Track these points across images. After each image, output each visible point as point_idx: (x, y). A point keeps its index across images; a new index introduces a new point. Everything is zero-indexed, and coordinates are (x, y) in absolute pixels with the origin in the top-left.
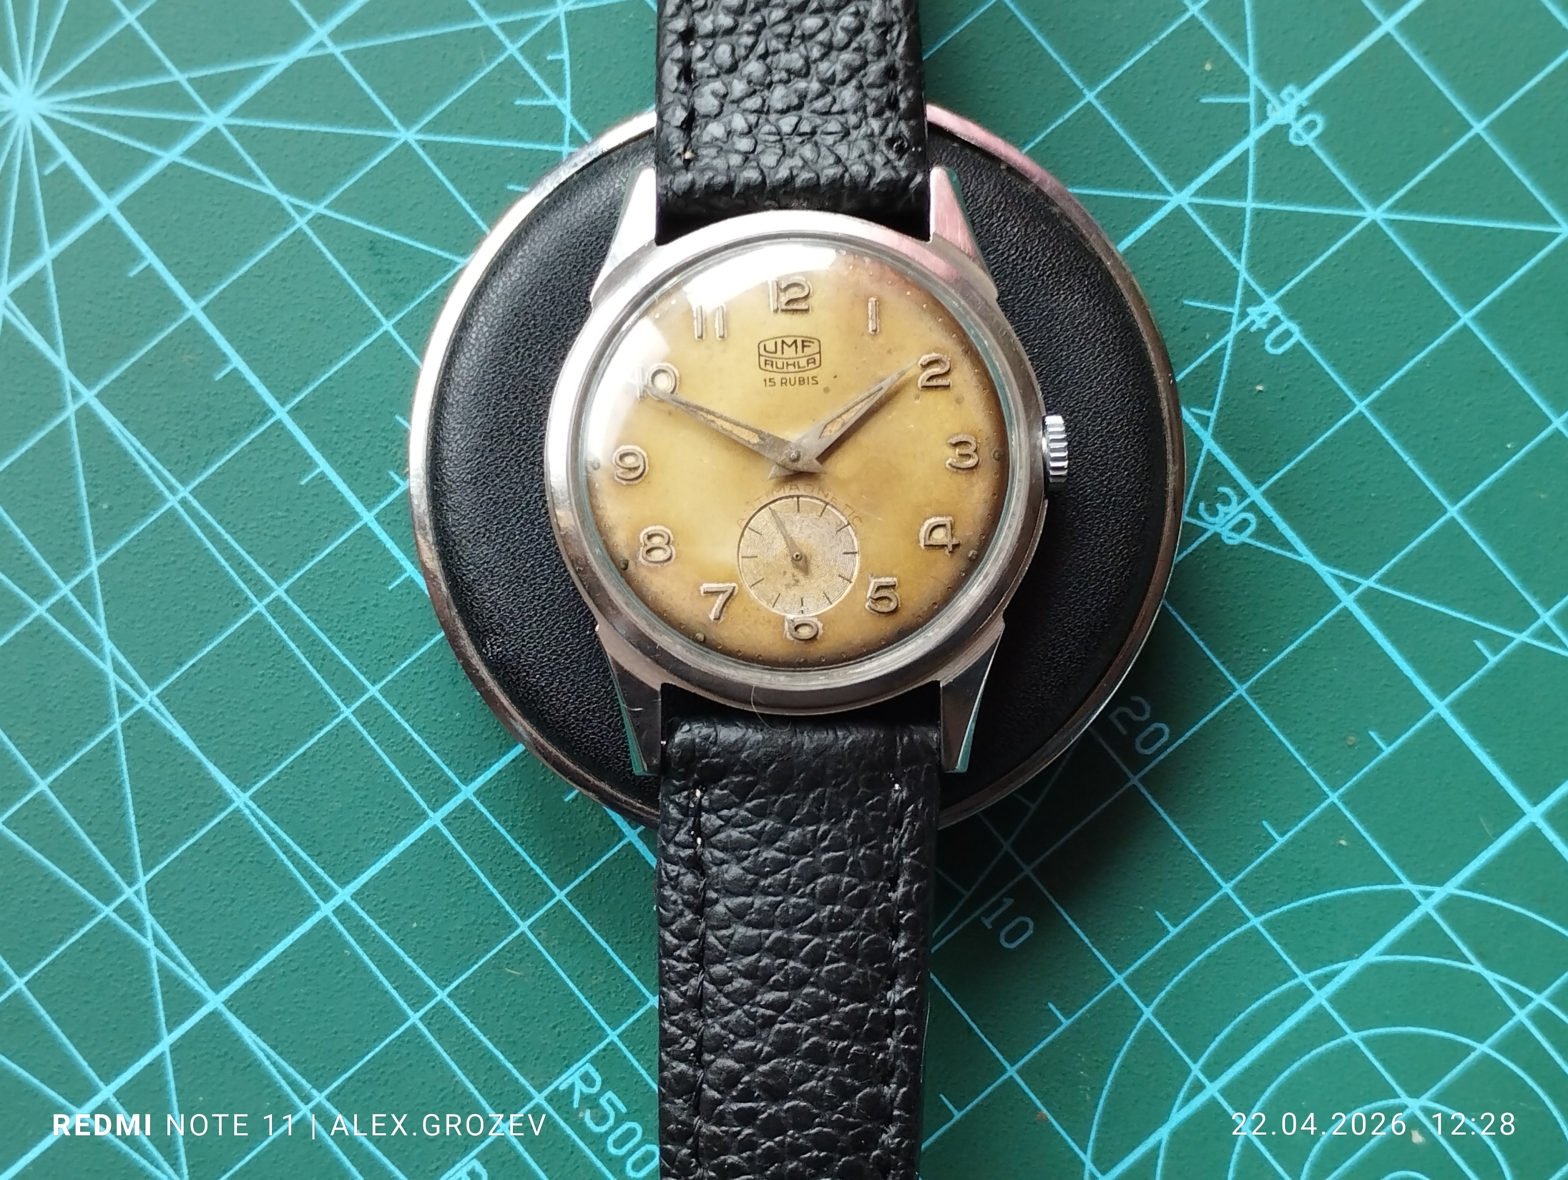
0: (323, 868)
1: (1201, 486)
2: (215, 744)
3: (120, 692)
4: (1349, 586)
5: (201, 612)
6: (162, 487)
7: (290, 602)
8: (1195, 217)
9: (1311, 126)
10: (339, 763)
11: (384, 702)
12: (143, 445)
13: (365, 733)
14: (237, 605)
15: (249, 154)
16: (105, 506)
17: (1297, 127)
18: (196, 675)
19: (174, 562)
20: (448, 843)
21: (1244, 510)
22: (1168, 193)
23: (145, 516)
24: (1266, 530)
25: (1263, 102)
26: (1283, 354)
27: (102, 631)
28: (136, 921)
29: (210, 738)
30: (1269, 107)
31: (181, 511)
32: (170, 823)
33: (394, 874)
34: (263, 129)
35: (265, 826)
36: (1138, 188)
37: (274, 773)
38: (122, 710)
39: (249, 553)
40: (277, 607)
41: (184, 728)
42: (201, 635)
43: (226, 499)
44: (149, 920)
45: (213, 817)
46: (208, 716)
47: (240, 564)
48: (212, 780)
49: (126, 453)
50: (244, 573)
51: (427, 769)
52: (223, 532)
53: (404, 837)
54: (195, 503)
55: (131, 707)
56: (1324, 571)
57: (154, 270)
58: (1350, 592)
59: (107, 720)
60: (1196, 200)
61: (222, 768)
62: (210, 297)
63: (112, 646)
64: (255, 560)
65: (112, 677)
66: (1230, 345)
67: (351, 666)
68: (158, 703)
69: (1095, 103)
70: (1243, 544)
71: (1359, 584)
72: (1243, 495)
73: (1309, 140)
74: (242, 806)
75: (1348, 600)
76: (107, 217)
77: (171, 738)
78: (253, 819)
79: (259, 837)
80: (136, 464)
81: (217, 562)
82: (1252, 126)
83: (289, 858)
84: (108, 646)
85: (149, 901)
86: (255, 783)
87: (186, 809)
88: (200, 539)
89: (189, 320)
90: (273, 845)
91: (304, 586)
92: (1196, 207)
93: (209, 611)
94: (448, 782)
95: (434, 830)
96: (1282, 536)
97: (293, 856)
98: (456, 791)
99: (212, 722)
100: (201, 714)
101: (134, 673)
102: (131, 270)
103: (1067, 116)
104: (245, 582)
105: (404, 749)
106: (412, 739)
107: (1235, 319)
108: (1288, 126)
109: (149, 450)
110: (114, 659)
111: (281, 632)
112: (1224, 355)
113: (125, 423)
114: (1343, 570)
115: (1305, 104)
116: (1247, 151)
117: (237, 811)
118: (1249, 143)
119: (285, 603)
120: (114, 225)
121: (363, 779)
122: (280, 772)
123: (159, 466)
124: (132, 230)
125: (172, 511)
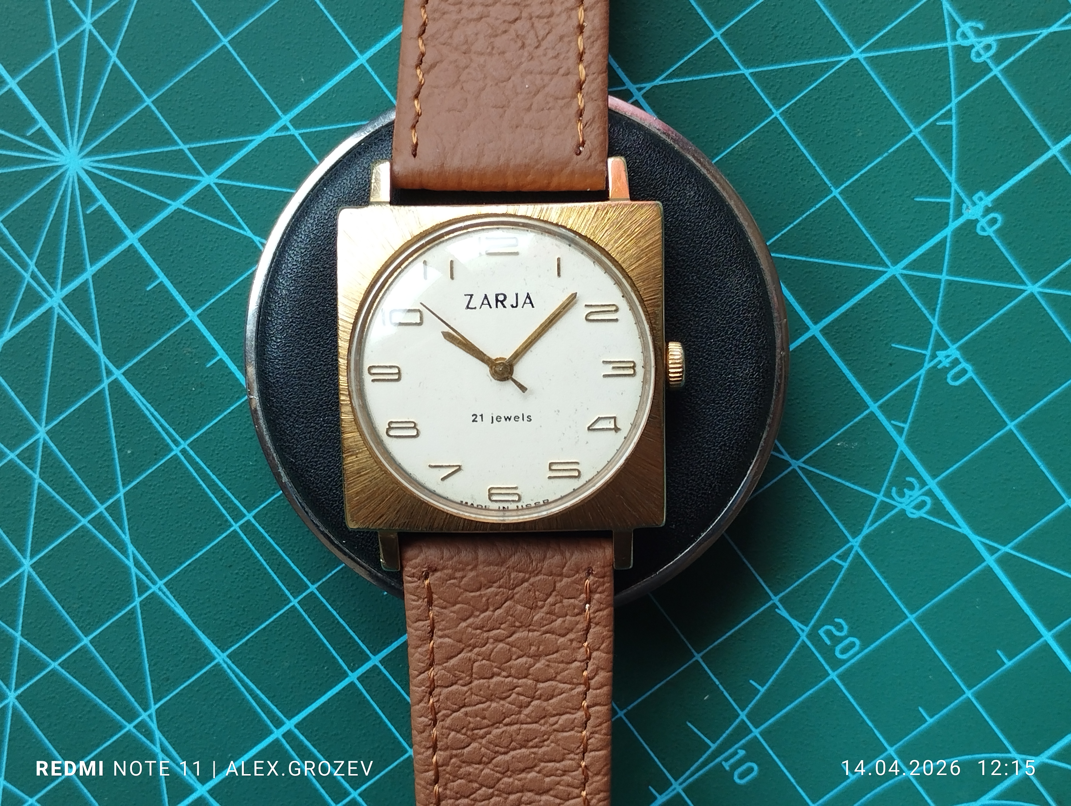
0: (276, 706)
1: (894, 477)
2: (203, 619)
3: (138, 580)
4: (992, 550)
5: (195, 528)
6: (169, 441)
7: (257, 525)
8: (904, 283)
9: (993, 221)
10: (289, 636)
11: (319, 596)
12: (156, 410)
13: (306, 616)
14: (220, 525)
15: (232, 206)
16: (129, 452)
17: (983, 222)
18: (190, 571)
19: (176, 493)
20: (361, 693)
21: (923, 494)
22: (887, 266)
23: (157, 460)
24: (938, 509)
25: (959, 202)
26: (959, 386)
27: (126, 538)
28: (149, 735)
29: (201, 615)
30: (964, 206)
31: (182, 458)
32: (172, 671)
33: (324, 712)
34: (243, 187)
35: (237, 676)
36: (865, 262)
37: (244, 640)
38: (140, 594)
39: (228, 489)
40: (247, 527)
41: (182, 607)
42: (196, 544)
43: (213, 451)
44: (158, 735)
45: (201, 668)
46: (199, 599)
47: (222, 496)
48: (202, 644)
49: (144, 416)
50: (226, 503)
51: (349, 643)
52: (211, 474)
53: (331, 688)
54: (192, 453)
55: (146, 591)
56: (976, 540)
57: (164, 285)
58: (992, 554)
59: (130, 599)
60: (905, 272)
61: (209, 636)
62: (204, 308)
63: (134, 549)
64: (233, 494)
65: (134, 570)
66: (922, 378)
67: (297, 570)
68: (165, 590)
69: (839, 197)
70: (921, 518)
71: (999, 550)
72: (923, 483)
73: (990, 232)
74: (221, 662)
75: (990, 560)
76: (131, 246)
77: (174, 613)
78: (229, 671)
79: (232, 683)
80: (151, 423)
81: (206, 494)
82: (951, 220)
83: (253, 698)
84: (131, 548)
85: (158, 722)
86: (231, 647)
87: (183, 662)
88: (195, 478)
89: (188, 323)
90: (243, 689)
91: (267, 514)
92: (905, 276)
93: (200, 528)
94: (363, 652)
95: (352, 684)
96: (948, 514)
97: (255, 697)
98: (368, 659)
99: (203, 604)
100: (194, 597)
101: (149, 568)
102: (148, 285)
103: (818, 206)
104: (225, 509)
105: (333, 628)
106: (339, 622)
107: (927, 358)
108: (977, 221)
109: (160, 414)
110: (135, 558)
111: (250, 545)
112: (918, 384)
113: (143, 394)
114: (988, 539)
115: (990, 206)
116: (946, 237)
117: (218, 665)
118: (948, 232)
119: (253, 525)
120: (136, 251)
121: (304, 648)
122: (248, 640)
123: (167, 426)
124: (149, 257)
125: (176, 457)
